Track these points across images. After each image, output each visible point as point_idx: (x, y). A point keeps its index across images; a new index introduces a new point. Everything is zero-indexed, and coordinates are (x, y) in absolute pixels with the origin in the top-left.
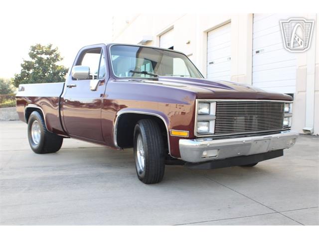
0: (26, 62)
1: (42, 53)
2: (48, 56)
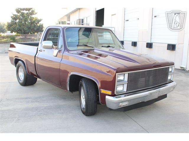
1: (24, 10)
2: (28, 12)
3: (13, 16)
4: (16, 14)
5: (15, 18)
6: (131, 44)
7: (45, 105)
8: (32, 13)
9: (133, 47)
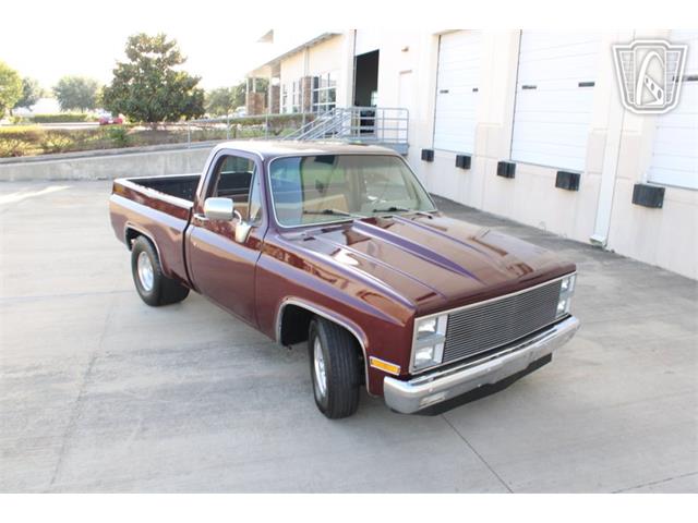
0: (121, 65)
1: (148, 50)
2: (160, 55)
3: (117, 67)
4: (128, 61)
5: (123, 75)
6: (454, 163)
7: (215, 375)
8: (173, 60)
9: (458, 169)
